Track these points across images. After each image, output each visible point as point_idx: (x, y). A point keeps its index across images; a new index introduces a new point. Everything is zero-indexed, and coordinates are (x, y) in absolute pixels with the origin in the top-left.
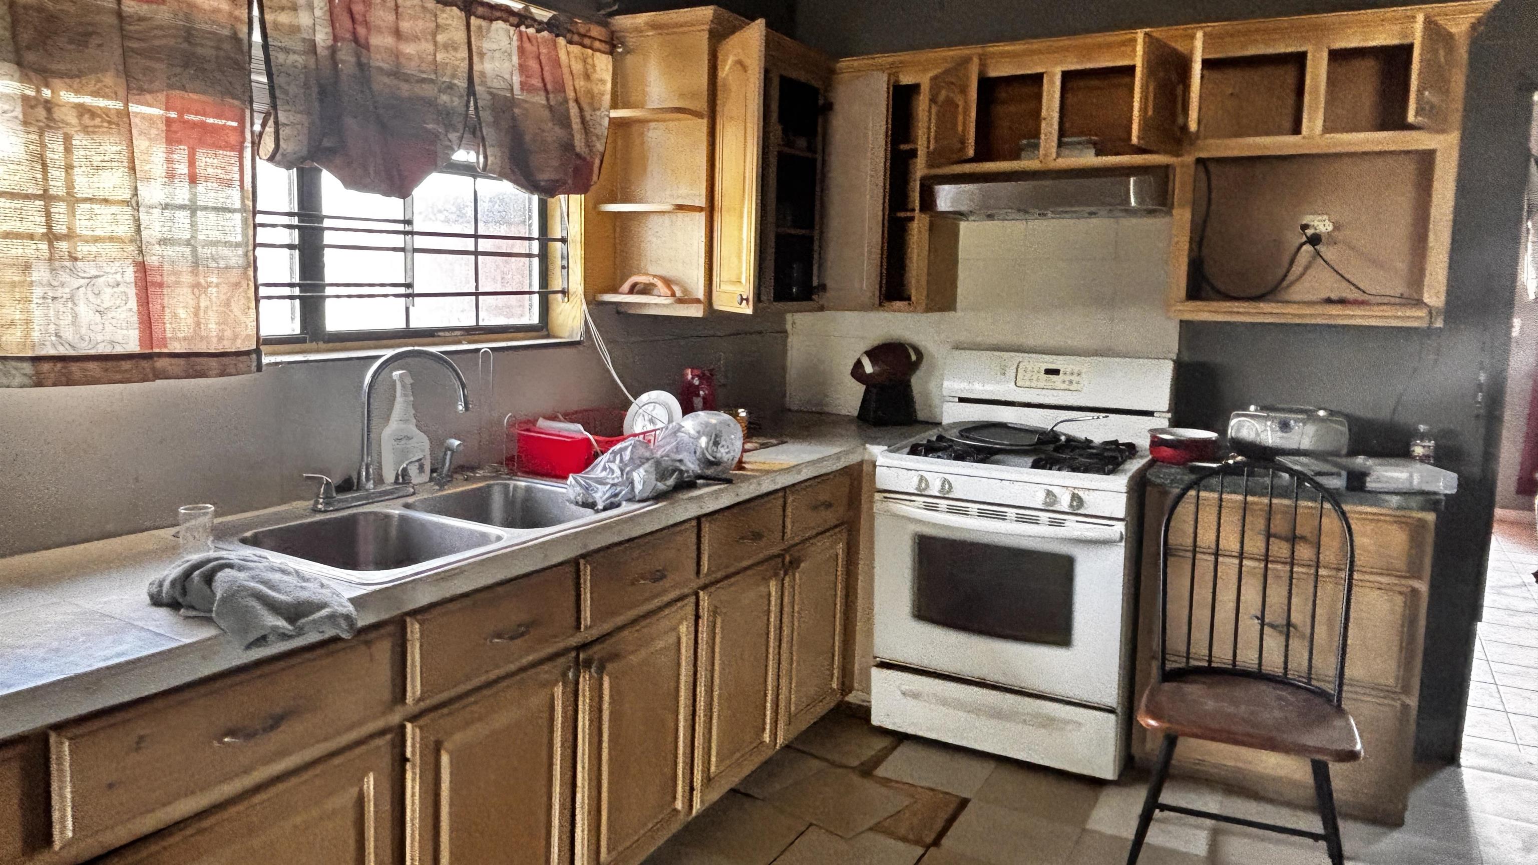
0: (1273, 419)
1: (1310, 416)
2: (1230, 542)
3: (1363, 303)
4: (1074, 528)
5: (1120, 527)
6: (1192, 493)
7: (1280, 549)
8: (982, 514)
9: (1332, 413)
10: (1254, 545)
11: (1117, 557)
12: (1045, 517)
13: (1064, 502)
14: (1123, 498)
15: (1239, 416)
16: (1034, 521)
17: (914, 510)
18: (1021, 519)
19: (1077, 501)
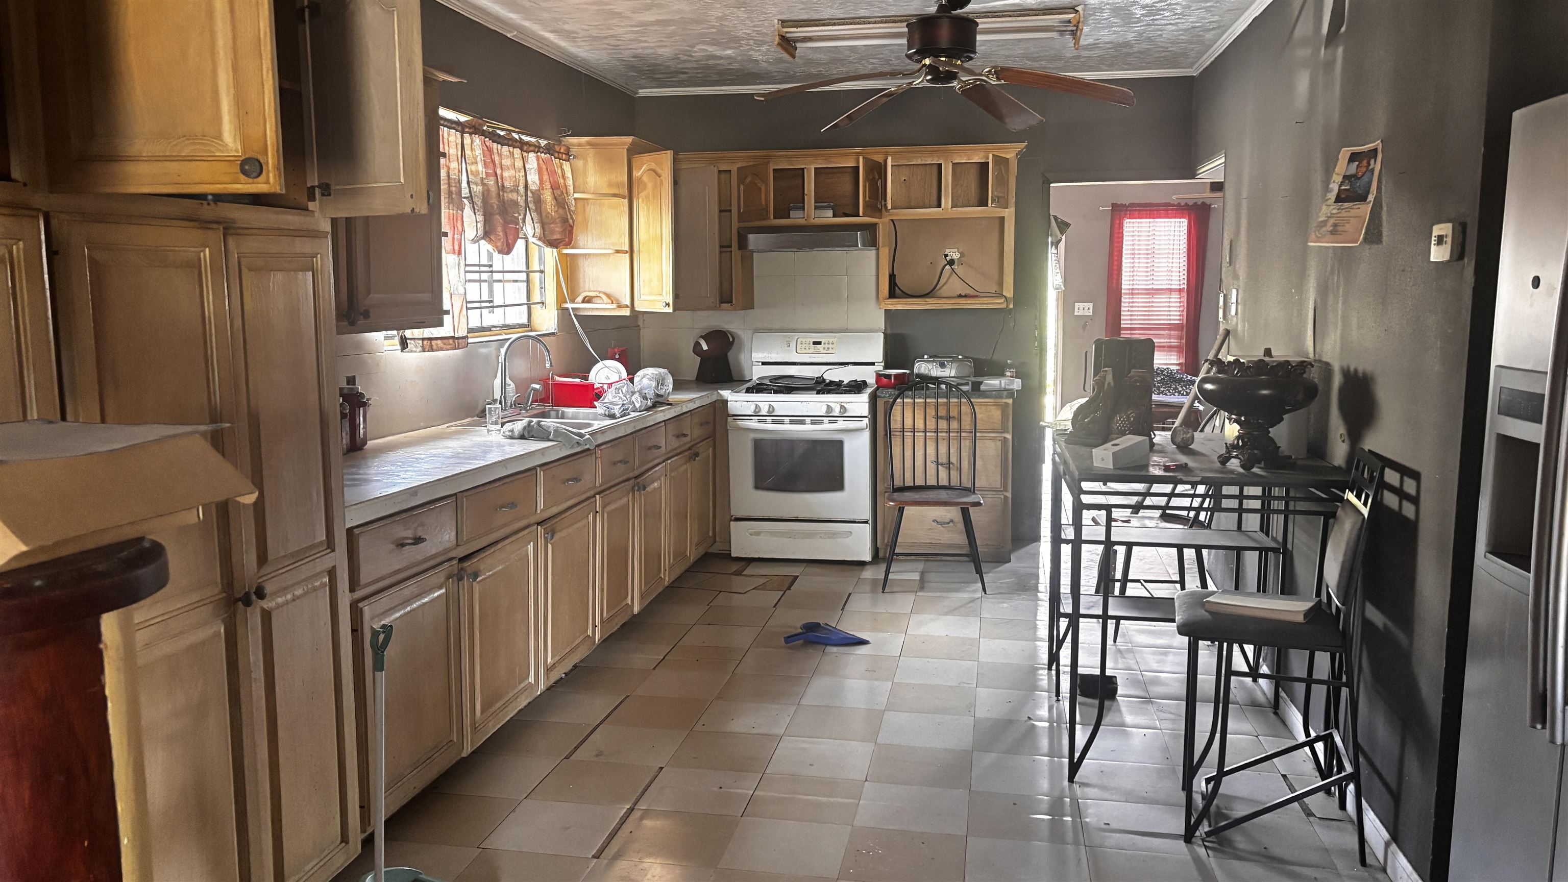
0: (936, 362)
1: (955, 359)
2: (920, 424)
3: (977, 296)
4: (841, 424)
5: (866, 421)
6: (899, 400)
7: (943, 424)
8: (792, 422)
9: (965, 357)
10: (931, 424)
11: (866, 437)
12: (826, 420)
13: (837, 411)
14: (867, 405)
15: (918, 362)
16: (821, 423)
17: (753, 424)
18: (813, 423)
19: (843, 408)
